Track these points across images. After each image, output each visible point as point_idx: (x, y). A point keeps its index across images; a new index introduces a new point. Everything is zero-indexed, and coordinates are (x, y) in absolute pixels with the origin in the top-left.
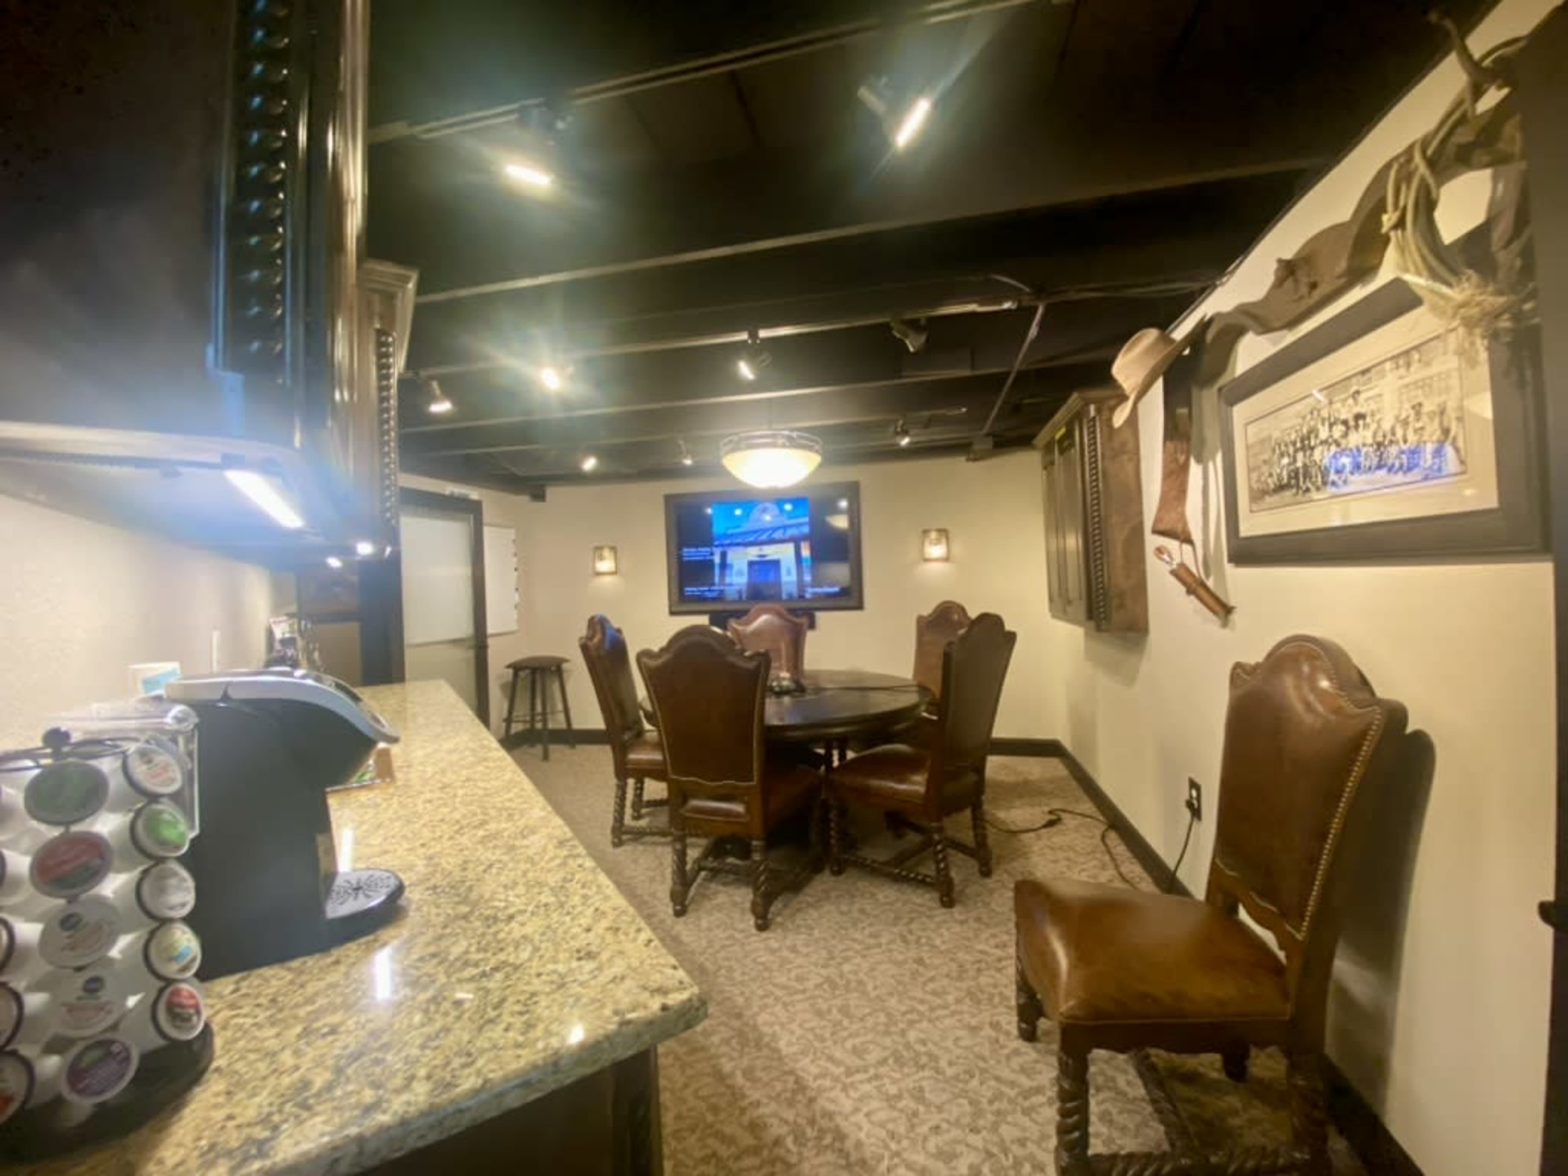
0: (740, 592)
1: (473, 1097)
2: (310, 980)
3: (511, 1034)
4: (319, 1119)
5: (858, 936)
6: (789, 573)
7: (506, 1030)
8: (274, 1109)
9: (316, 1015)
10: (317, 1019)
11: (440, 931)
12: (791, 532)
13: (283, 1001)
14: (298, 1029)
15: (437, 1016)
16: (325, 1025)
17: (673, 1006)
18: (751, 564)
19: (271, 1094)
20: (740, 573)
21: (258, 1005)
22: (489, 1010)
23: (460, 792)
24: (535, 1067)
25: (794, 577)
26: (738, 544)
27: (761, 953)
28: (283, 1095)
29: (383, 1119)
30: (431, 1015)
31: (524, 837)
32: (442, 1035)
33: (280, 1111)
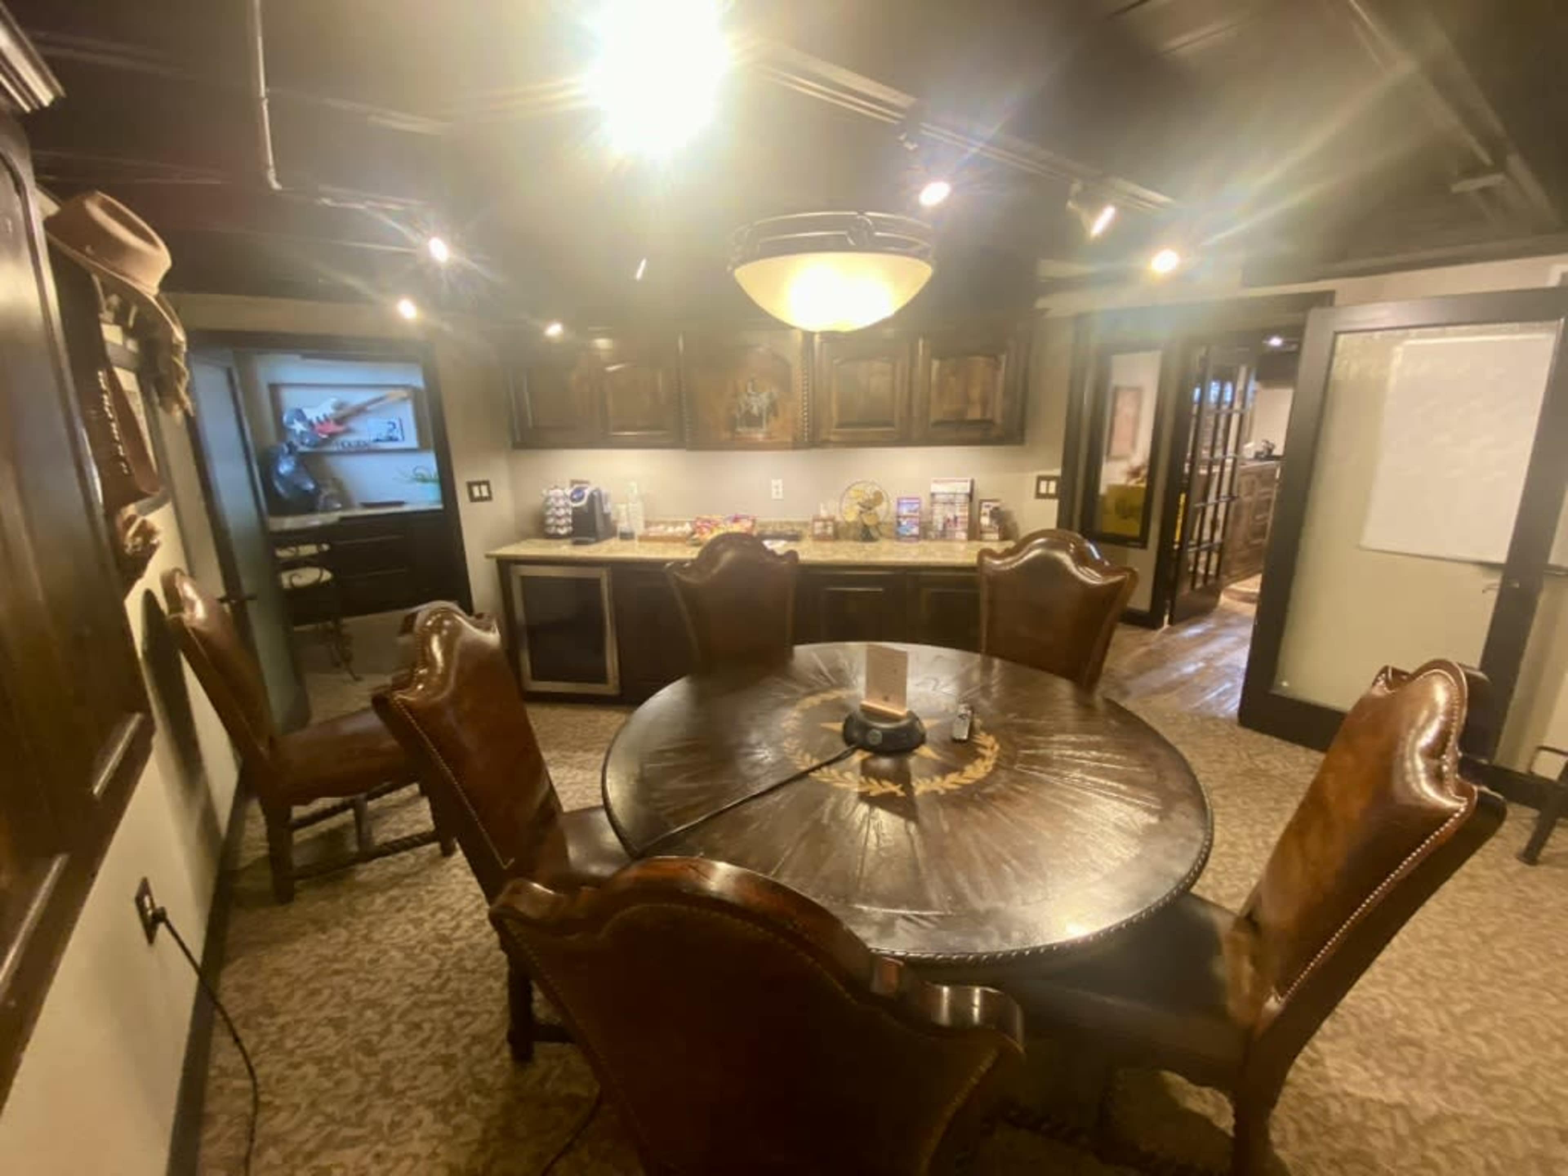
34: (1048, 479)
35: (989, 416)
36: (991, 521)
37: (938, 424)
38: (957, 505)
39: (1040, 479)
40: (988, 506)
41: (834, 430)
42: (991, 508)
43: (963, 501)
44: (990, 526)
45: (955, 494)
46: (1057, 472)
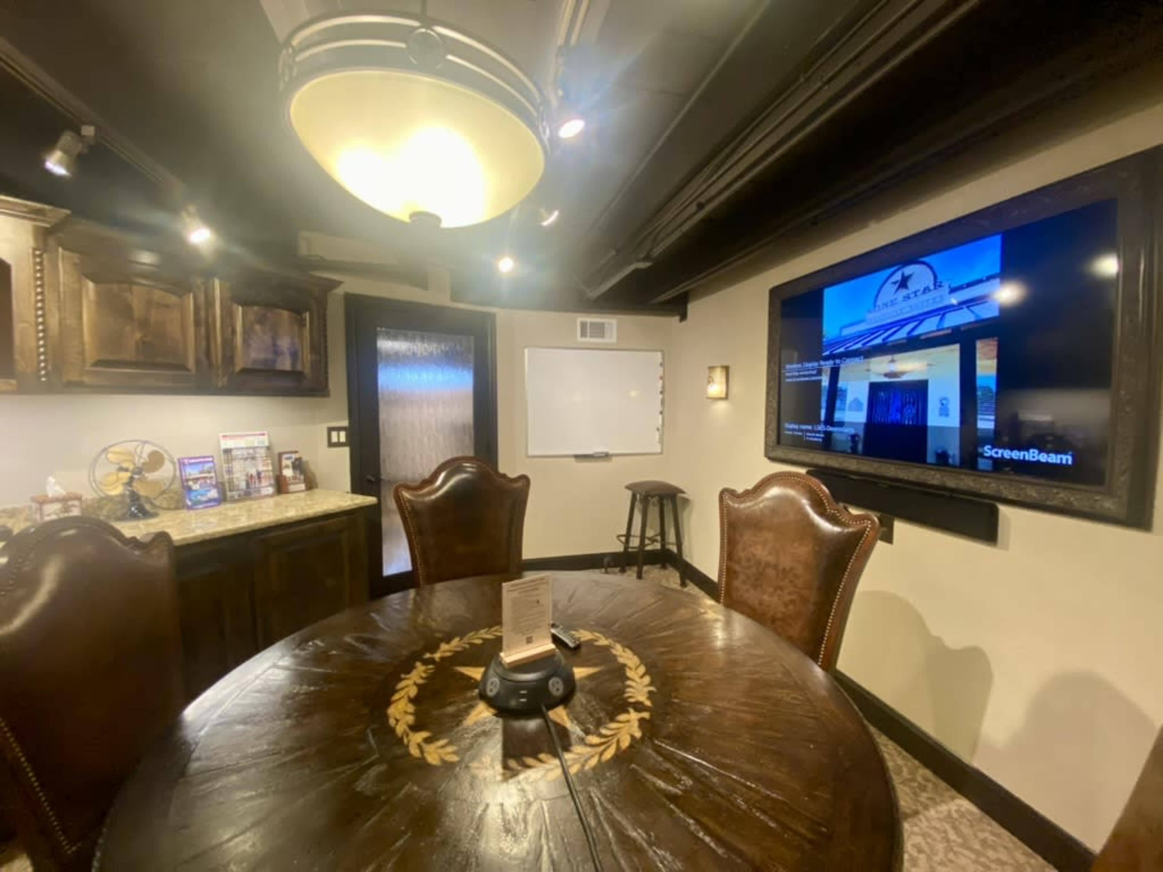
0: (854, 437)
6: (944, 411)
12: (954, 320)
18: (874, 388)
20: (857, 403)
25: (954, 420)
26: (856, 354)
34: (339, 429)
35: (299, 368)
36: (294, 473)
37: (245, 371)
38: (259, 459)
39: (330, 430)
40: (288, 459)
41: (88, 368)
42: (293, 460)
43: (264, 455)
44: (294, 478)
45: (254, 448)
46: (345, 423)
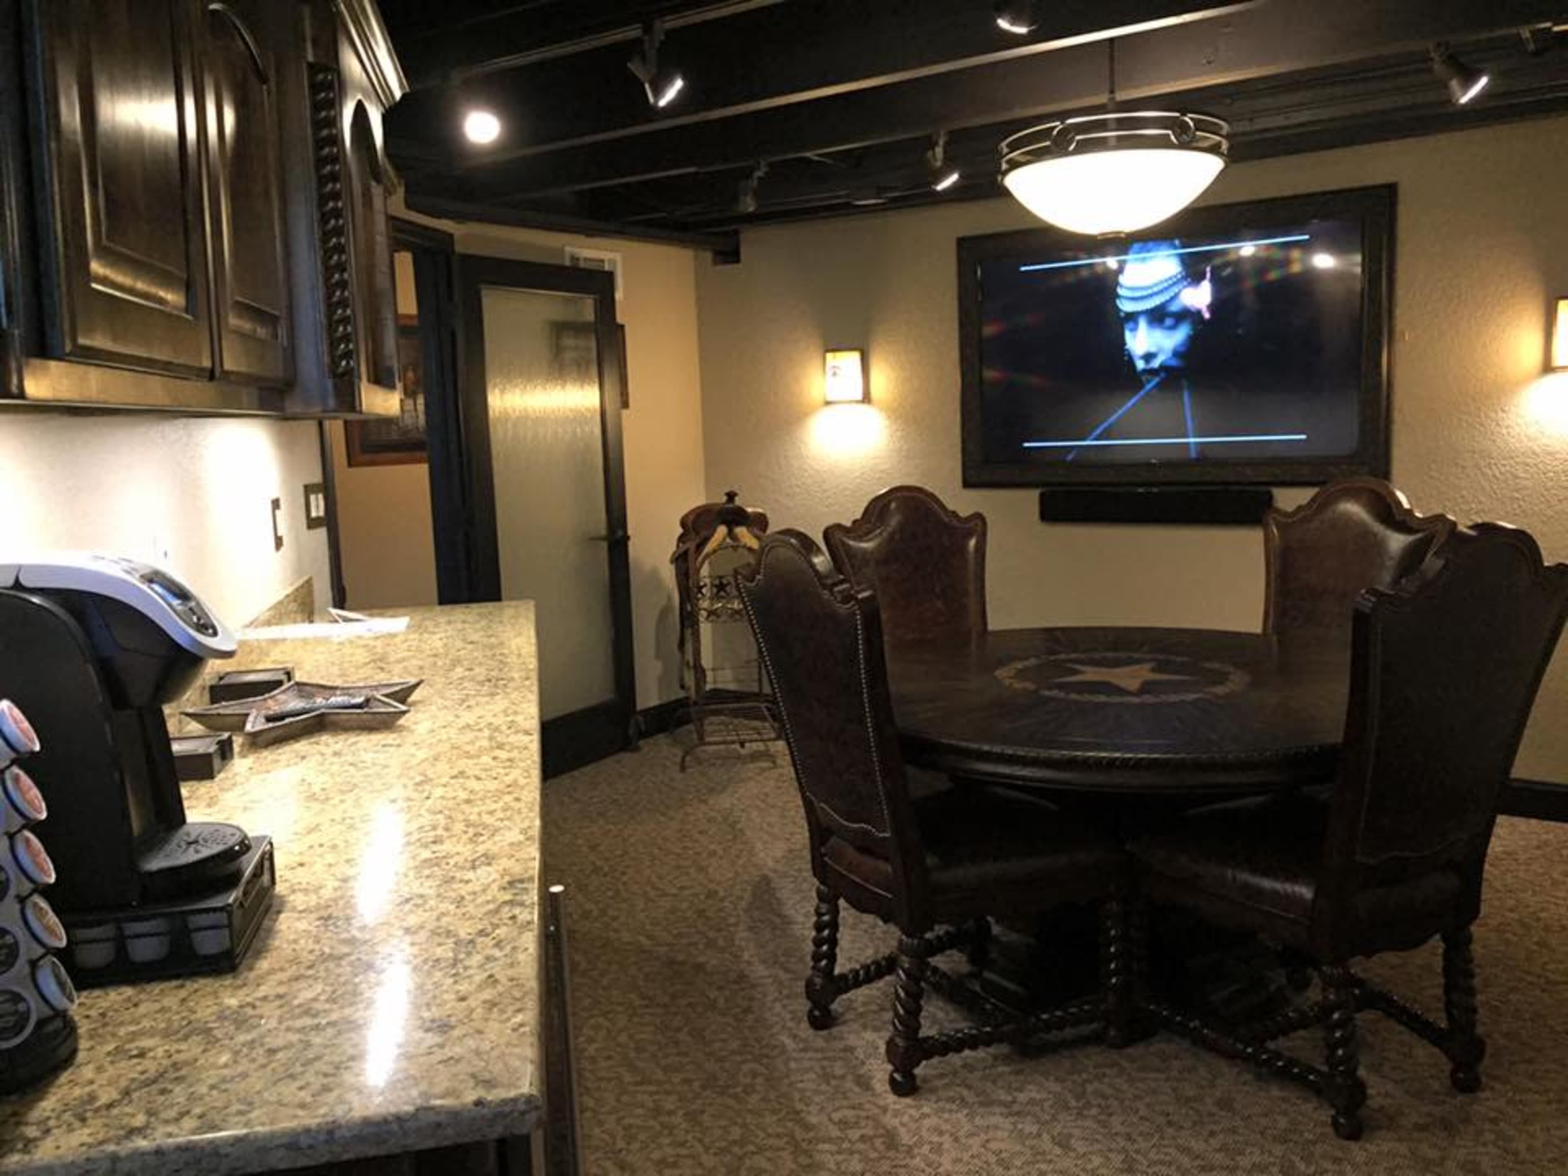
1: (232, 1145)
2: (147, 1000)
3: (302, 1094)
4: (87, 1131)
5: (1197, 1145)
7: (301, 1088)
8: (54, 1115)
9: (134, 1036)
10: (132, 1041)
11: (302, 971)
13: (111, 1017)
14: (110, 1047)
15: (244, 1061)
16: (137, 1048)
17: (491, 1102)
19: (58, 1101)
21: (87, 1017)
22: (298, 1064)
23: (439, 792)
24: (307, 1131)
27: (1000, 1134)
28: (66, 1105)
29: (142, 1143)
30: (239, 1059)
31: (474, 868)
32: (237, 1079)
33: (58, 1118)
34: (315, 489)
39: (307, 490)
